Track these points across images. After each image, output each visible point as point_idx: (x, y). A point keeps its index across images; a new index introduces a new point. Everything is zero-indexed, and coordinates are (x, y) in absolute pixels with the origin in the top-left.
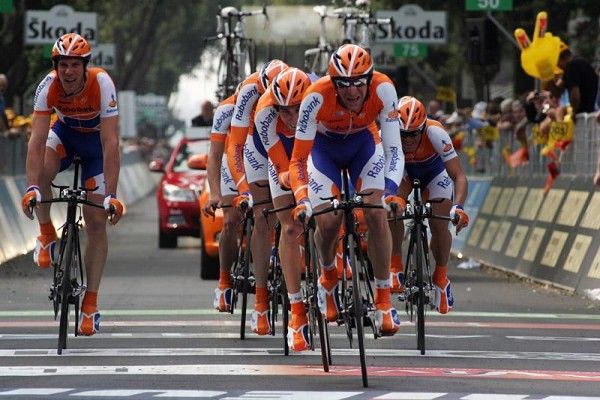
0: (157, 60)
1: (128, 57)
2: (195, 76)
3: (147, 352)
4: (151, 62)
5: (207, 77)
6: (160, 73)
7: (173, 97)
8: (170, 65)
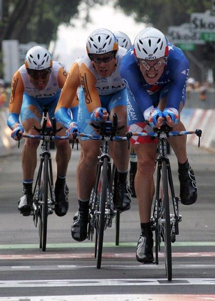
0: (37, 10)
1: (11, 9)
2: (73, 26)
3: (46, 283)
4: (32, 13)
5: (84, 26)
6: (40, 23)
7: (52, 44)
8: (49, 15)
